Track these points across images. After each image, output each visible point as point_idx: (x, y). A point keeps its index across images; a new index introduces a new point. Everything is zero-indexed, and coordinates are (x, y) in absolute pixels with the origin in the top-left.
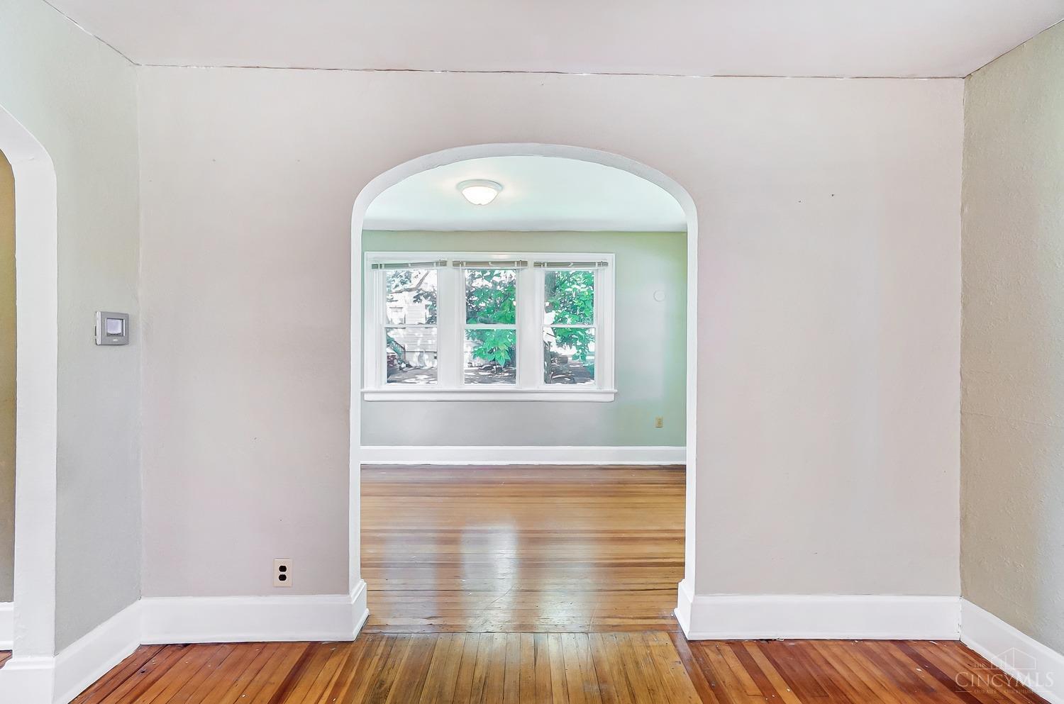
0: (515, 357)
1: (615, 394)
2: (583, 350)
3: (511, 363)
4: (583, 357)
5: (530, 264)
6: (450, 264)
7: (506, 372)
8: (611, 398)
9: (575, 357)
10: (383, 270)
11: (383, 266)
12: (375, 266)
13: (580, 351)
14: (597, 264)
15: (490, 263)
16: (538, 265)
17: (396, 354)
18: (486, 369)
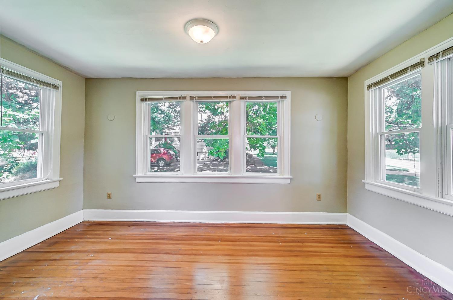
0: (228, 155)
1: (291, 179)
2: (262, 152)
3: (226, 157)
4: (263, 156)
5: (238, 97)
6: (188, 98)
7: (224, 162)
8: (288, 181)
9: (258, 155)
10: (148, 102)
11: (147, 99)
12: (142, 100)
13: (261, 152)
14: (279, 98)
15: (212, 97)
16: (242, 98)
17: (174, 153)
18: (216, 160)
